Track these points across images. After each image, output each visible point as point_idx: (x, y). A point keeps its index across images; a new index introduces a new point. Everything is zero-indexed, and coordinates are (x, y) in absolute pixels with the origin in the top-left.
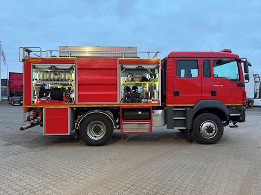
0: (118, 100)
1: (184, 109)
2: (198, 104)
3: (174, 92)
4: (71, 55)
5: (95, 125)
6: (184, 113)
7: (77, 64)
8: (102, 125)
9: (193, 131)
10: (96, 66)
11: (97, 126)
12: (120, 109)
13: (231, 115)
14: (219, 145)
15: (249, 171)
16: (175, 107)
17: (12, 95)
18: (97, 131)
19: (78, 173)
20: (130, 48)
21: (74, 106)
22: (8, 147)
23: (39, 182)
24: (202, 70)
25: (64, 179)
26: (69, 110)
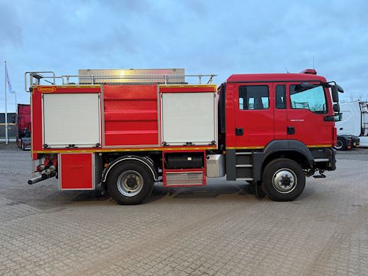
0: (159, 142)
1: (250, 153)
2: (269, 146)
3: (237, 130)
4: (94, 81)
5: (129, 177)
6: (250, 159)
7: (102, 94)
8: (138, 176)
9: (263, 184)
10: (129, 96)
11: (131, 178)
12: (161, 154)
13: (316, 160)
14: (299, 202)
15: (332, 237)
16: (237, 151)
17: (21, 135)
18: (132, 184)
19: (100, 241)
20: (175, 70)
21: (100, 151)
22: (12, 207)
23: (47, 252)
24: (274, 99)
25: (81, 248)
26: (93, 156)
